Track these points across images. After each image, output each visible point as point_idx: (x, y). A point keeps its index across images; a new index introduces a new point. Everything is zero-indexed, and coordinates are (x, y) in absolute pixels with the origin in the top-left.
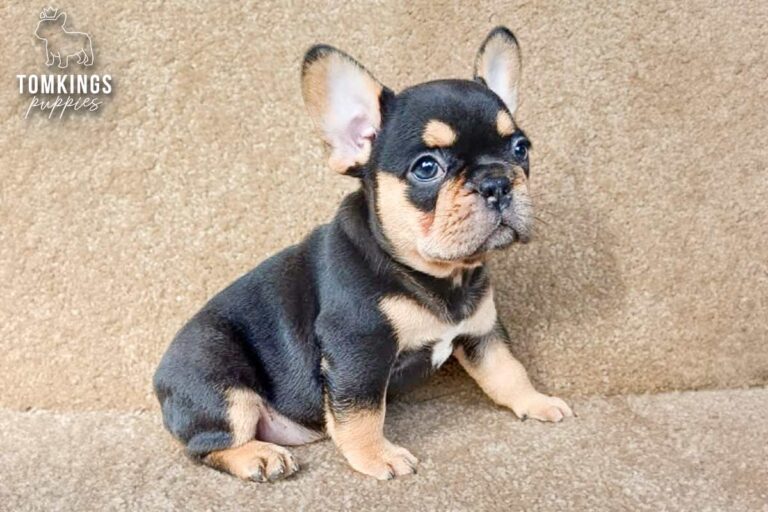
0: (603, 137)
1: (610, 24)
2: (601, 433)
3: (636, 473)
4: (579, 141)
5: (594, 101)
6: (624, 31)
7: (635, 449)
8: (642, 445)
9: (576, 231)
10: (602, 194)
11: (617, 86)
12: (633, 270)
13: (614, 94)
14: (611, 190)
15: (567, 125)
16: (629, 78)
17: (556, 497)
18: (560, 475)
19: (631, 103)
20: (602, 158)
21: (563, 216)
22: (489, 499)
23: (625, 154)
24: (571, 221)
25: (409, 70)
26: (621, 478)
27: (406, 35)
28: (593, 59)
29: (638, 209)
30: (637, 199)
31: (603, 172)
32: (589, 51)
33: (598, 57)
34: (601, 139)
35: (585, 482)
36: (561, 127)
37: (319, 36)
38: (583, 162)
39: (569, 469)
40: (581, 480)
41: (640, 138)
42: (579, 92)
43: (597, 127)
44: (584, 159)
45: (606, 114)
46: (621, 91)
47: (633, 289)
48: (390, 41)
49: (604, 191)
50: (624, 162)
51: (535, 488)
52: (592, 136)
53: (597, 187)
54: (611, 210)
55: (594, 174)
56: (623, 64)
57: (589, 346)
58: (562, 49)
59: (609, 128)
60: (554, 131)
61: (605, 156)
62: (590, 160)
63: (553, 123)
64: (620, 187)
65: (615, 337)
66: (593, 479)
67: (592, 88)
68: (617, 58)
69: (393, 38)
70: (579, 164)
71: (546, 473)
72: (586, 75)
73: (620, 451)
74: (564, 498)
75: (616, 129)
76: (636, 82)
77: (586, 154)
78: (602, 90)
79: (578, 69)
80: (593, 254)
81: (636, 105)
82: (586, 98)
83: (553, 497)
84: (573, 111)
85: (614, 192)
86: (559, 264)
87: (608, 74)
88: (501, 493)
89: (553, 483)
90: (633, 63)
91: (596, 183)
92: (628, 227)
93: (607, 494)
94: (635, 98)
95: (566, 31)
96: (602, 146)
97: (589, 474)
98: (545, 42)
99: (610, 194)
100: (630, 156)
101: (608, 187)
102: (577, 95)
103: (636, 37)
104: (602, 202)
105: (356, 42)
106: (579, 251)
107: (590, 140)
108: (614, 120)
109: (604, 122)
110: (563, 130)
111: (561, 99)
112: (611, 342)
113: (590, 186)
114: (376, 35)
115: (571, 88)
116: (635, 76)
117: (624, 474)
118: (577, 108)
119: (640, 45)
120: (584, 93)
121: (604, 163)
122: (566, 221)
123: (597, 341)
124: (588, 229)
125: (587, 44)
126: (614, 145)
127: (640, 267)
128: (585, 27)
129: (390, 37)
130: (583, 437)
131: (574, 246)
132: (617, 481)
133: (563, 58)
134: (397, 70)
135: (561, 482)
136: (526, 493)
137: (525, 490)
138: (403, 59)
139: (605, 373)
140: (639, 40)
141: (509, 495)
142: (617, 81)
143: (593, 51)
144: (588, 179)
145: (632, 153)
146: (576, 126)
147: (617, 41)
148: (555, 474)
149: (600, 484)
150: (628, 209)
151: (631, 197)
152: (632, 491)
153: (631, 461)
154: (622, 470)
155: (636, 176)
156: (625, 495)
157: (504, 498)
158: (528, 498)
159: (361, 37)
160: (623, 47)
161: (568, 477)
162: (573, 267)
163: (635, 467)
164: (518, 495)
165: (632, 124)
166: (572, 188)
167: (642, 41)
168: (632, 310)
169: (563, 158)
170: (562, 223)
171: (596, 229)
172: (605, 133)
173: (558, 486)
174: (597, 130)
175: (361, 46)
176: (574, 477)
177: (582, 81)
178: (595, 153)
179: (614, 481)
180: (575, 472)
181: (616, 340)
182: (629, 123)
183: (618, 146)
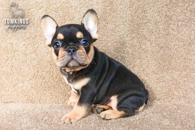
0: (158, 31)
1: (160, 1)
2: (157, 110)
3: (166, 120)
4: (151, 32)
5: (155, 22)
6: (164, 3)
7: (166, 114)
8: (167, 113)
9: (150, 56)
10: (157, 46)
11: (161, 18)
12: (165, 67)
13: (161, 20)
14: (159, 46)
15: (148, 28)
16: (165, 16)
17: (146, 125)
18: (147, 120)
19: (165, 23)
20: (157, 37)
21: (147, 52)
22: (129, 125)
23: (163, 36)
24: (149, 53)
25: (106, 12)
26: (162, 121)
27: (105, 3)
28: (155, 10)
29: (167, 51)
30: (166, 48)
31: (158, 41)
32: (154, 8)
33: (156, 10)
34: (157, 32)
35: (153, 122)
36: (146, 28)
37: (81, 3)
38: (152, 38)
39: (149, 119)
40: (152, 121)
41: (167, 32)
42: (151, 19)
43: (156, 29)
44: (153, 37)
45: (159, 25)
46: (162, 19)
47: (165, 72)
48: (100, 4)
49: (158, 46)
50: (163, 38)
51: (140, 123)
52: (154, 31)
53: (156, 45)
54: (159, 51)
55: (155, 41)
56: (163, 12)
57: (153, 87)
58: (147, 7)
59: (159, 29)
60: (144, 29)
61: (158, 37)
62: (154, 37)
63: (144, 27)
64: (162, 45)
65: (160, 85)
66: (155, 121)
67: (155, 18)
68: (161, 10)
69: (101, 4)
70: (151, 38)
71: (143, 120)
72: (153, 15)
73: (162, 115)
74: (148, 125)
75: (161, 29)
76: (166, 17)
77: (153, 36)
78: (158, 19)
79: (151, 13)
80: (155, 63)
81: (166, 23)
82: (153, 21)
83: (145, 125)
84: (150, 24)
85: (160, 46)
86: (145, 65)
87: (159, 15)
88: (132, 124)
89: (145, 122)
90: (166, 12)
91: (155, 43)
92: (164, 56)
93: (158, 124)
94: (166, 21)
95: (148, 3)
96: (157, 34)
97: (154, 120)
98: (142, 6)
99: (160, 47)
100: (165, 37)
101: (159, 45)
102: (151, 20)
103: (167, 5)
104: (157, 49)
105: (91, 4)
106: (151, 62)
107: (154, 32)
108: (161, 27)
109: (158, 27)
110: (147, 29)
111: (146, 21)
112: (159, 86)
113: (154, 44)
114: (97, 3)
115: (149, 18)
116: (166, 15)
117: (163, 120)
118: (151, 24)
119: (168, 7)
120: (153, 19)
121: (158, 38)
122: (147, 54)
123: (155, 86)
124: (153, 56)
125: (154, 6)
126: (160, 34)
127: (167, 66)
128: (153, 2)
129: (100, 3)
130: (152, 111)
131: (149, 60)
132: (161, 122)
133: (147, 10)
134: (102, 12)
135: (147, 122)
136: (138, 124)
137: (138, 123)
138: (104, 9)
139: (157, 94)
140: (167, 6)
141: (134, 125)
142: (162, 17)
143: (155, 8)
144: (154, 42)
145: (165, 36)
146: (150, 28)
147: (162, 6)
148: (145, 120)
149: (157, 122)
150: (164, 51)
151: (165, 48)
152: (165, 124)
153: (164, 117)
154: (162, 119)
155: (166, 42)
156: (163, 125)
157: (133, 125)
158: (139, 125)
159: (93, 3)
160: (163, 7)
161: (148, 121)
162: (149, 66)
163: (166, 118)
164: (136, 125)
165: (166, 28)
166: (149, 45)
167: (168, 6)
168: (165, 78)
169: (147, 37)
170: (146, 54)
171: (155, 56)
172: (158, 30)
173: (146, 123)
174: (156, 30)
175: (93, 6)
176: (150, 121)
177: (152, 16)
178: (155, 36)
179: (160, 121)
180: (150, 119)
181: (161, 86)
182: (165, 28)
183: (161, 34)
